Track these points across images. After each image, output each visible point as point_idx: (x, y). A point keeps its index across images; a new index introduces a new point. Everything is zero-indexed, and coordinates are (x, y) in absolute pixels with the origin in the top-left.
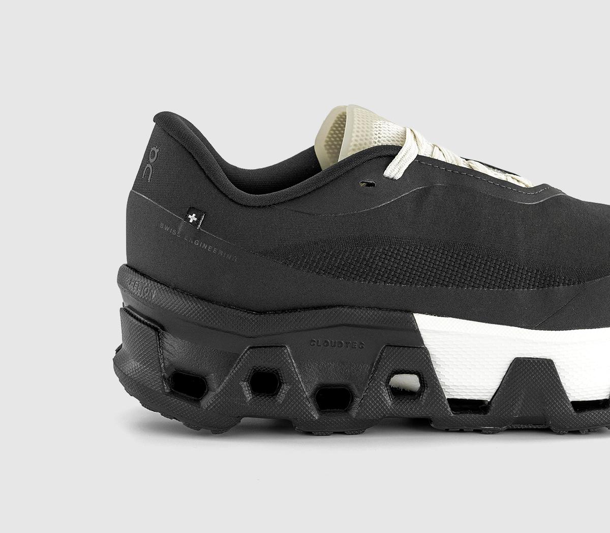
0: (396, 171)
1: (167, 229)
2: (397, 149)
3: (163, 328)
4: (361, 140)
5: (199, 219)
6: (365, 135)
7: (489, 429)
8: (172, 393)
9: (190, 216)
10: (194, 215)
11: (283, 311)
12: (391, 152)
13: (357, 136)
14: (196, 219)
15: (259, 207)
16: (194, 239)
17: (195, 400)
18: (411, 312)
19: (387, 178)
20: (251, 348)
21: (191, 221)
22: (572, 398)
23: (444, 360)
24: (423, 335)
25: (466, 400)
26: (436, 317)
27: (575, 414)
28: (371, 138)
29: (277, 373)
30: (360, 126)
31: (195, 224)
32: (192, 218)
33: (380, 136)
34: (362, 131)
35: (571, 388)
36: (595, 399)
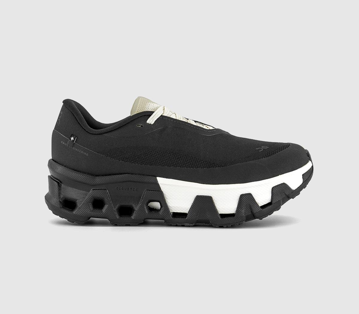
0: (151, 121)
1: (63, 143)
2: (153, 112)
3: (61, 182)
4: (140, 109)
5: (75, 139)
6: (142, 107)
7: (187, 225)
8: (63, 207)
9: (71, 138)
10: (73, 137)
11: (106, 175)
12: (150, 114)
13: (139, 108)
14: (73, 139)
15: (97, 134)
16: (73, 147)
17: (71, 210)
18: (156, 177)
19: (148, 124)
20: (93, 190)
21: (72, 140)
22: (220, 213)
23: (169, 196)
24: (161, 186)
25: (178, 213)
26: (166, 179)
27: (221, 219)
28: (145, 109)
29: (103, 200)
30: (141, 104)
31: (73, 141)
32: (72, 139)
33: (149, 108)
34: (141, 106)
35: (220, 208)
36: (230, 213)
